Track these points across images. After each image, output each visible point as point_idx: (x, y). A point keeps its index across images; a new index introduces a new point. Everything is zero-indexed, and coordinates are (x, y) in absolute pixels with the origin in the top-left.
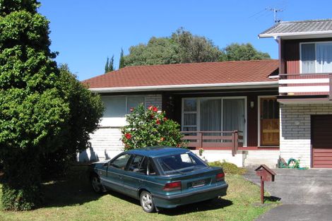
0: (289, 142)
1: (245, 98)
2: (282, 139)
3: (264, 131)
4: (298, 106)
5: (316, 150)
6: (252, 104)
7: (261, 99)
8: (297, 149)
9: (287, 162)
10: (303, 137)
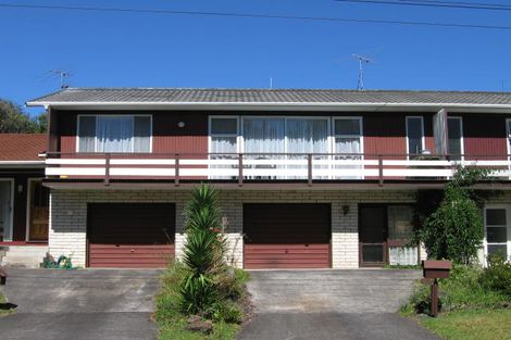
0: (60, 235)
1: (12, 180)
2: (51, 231)
3: (35, 222)
4: (73, 191)
5: (92, 246)
6: (20, 188)
7: (32, 182)
8: (69, 245)
9: (56, 260)
10: (77, 230)
